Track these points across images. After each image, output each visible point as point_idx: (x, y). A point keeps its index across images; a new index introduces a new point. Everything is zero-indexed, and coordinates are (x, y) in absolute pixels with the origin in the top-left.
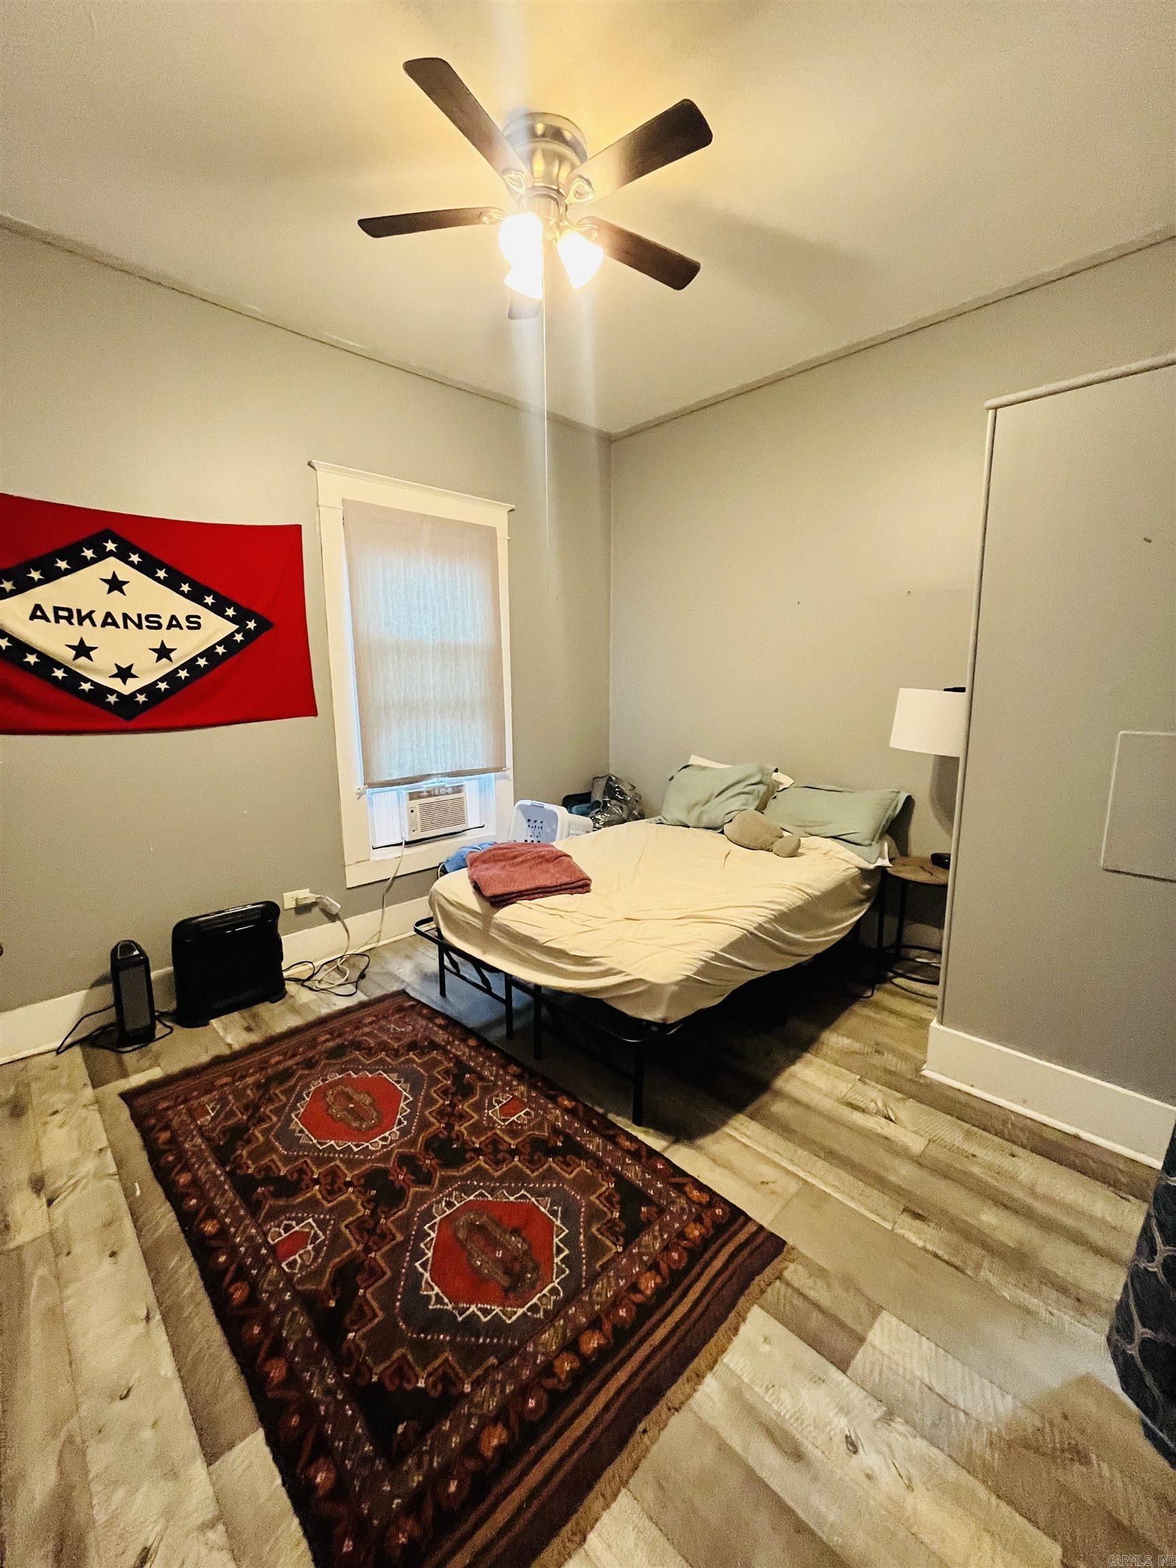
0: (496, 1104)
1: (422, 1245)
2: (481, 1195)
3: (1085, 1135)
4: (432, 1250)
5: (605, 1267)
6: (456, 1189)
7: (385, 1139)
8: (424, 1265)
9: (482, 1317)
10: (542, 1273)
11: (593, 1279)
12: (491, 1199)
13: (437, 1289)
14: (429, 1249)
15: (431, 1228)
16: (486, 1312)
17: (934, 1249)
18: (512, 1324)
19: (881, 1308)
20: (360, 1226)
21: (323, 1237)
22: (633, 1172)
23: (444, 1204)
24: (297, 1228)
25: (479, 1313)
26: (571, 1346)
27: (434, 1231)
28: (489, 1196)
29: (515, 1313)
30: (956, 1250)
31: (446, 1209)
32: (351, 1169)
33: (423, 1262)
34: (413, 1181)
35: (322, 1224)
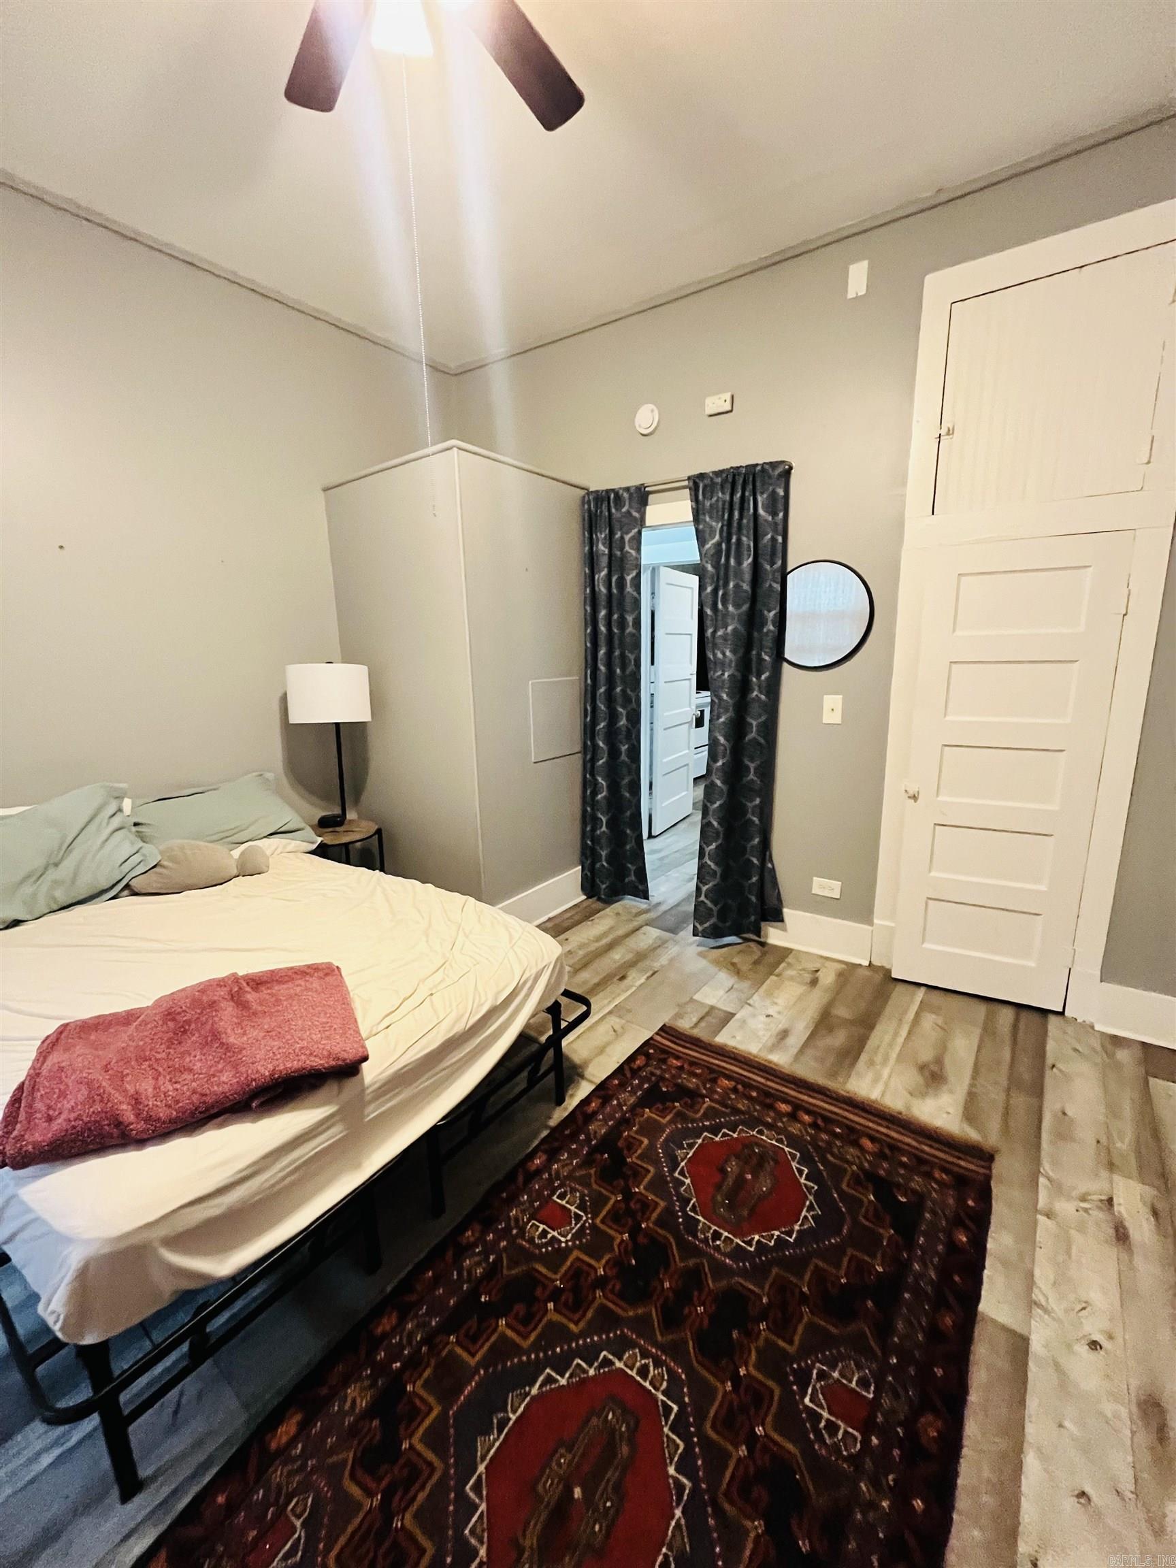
0: (549, 1236)
1: (772, 1243)
2: (694, 1209)
3: (551, 915)
4: (772, 1232)
5: (726, 1106)
6: (695, 1237)
7: (643, 1372)
8: (790, 1234)
9: (805, 1173)
10: (749, 1144)
11: (736, 1111)
12: (694, 1200)
13: (804, 1213)
14: (773, 1235)
15: (749, 1243)
16: (801, 1172)
17: (645, 977)
18: (798, 1151)
19: (691, 998)
20: (783, 1327)
21: (818, 1365)
22: (628, 1098)
23: (718, 1243)
24: (825, 1414)
25: (804, 1176)
26: (793, 1116)
27: (753, 1239)
28: (692, 1202)
29: (789, 1152)
30: (644, 971)
31: (723, 1238)
32: (712, 1392)
33: (787, 1236)
34: (700, 1290)
35: (803, 1379)
